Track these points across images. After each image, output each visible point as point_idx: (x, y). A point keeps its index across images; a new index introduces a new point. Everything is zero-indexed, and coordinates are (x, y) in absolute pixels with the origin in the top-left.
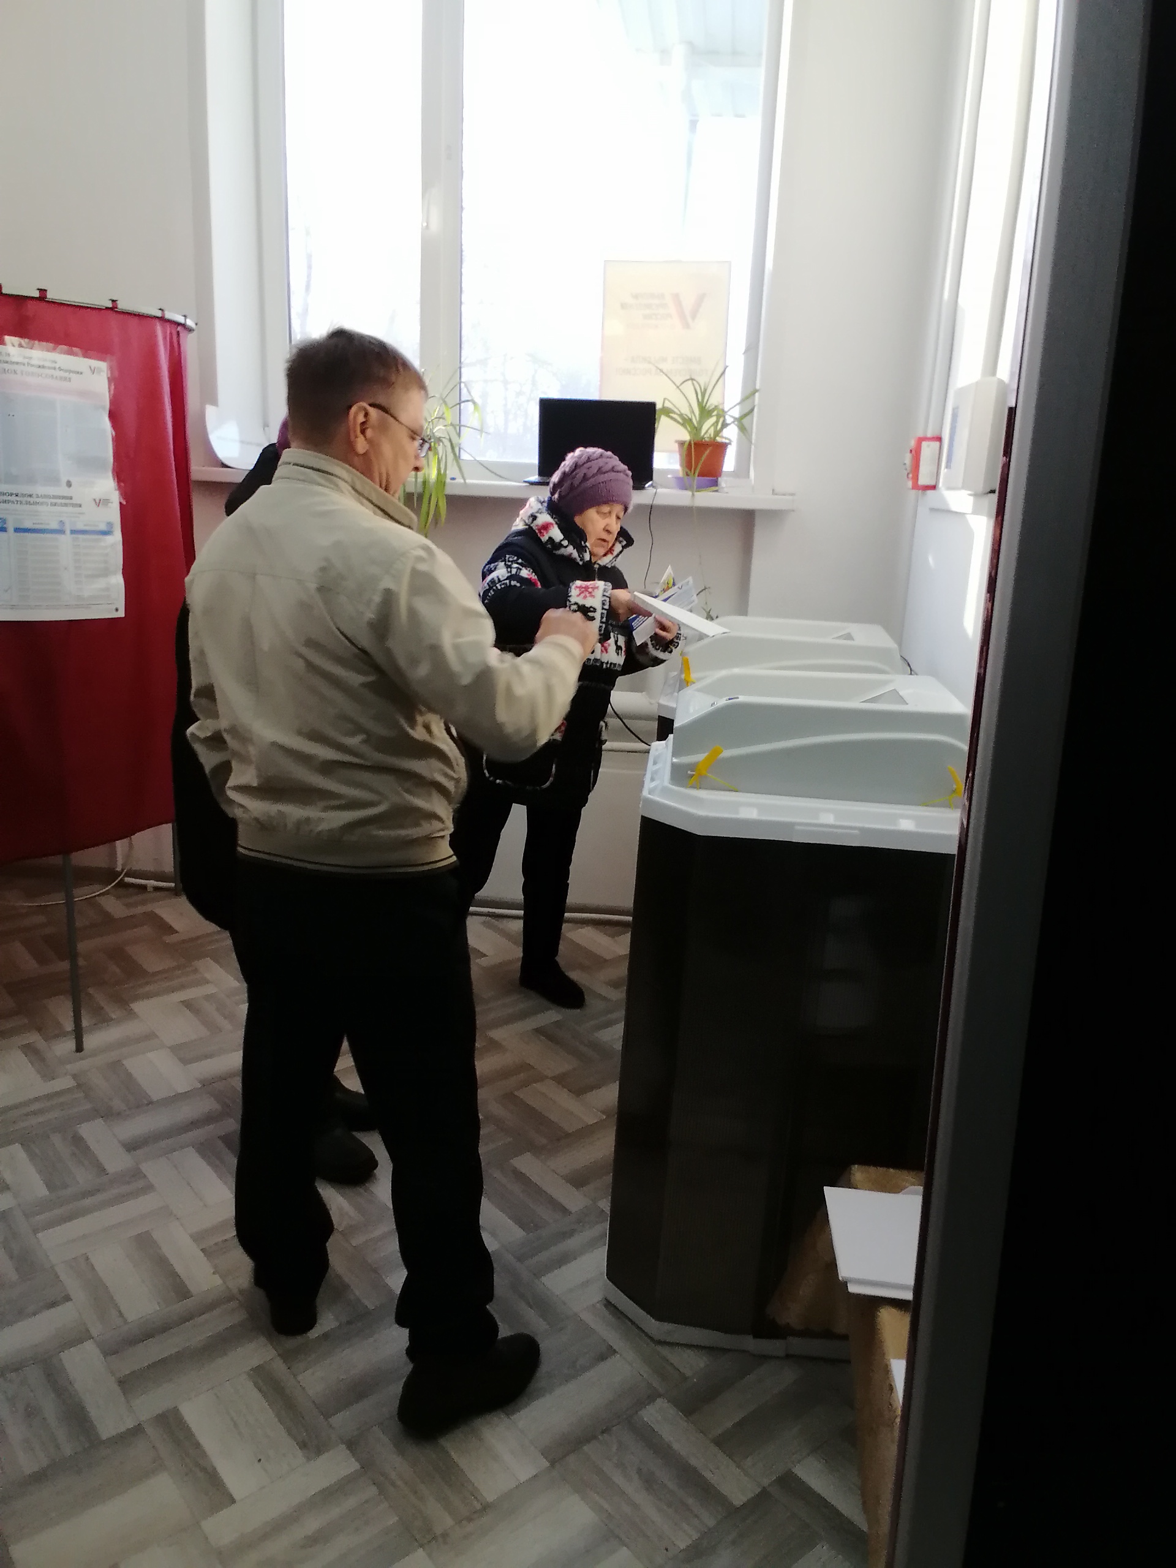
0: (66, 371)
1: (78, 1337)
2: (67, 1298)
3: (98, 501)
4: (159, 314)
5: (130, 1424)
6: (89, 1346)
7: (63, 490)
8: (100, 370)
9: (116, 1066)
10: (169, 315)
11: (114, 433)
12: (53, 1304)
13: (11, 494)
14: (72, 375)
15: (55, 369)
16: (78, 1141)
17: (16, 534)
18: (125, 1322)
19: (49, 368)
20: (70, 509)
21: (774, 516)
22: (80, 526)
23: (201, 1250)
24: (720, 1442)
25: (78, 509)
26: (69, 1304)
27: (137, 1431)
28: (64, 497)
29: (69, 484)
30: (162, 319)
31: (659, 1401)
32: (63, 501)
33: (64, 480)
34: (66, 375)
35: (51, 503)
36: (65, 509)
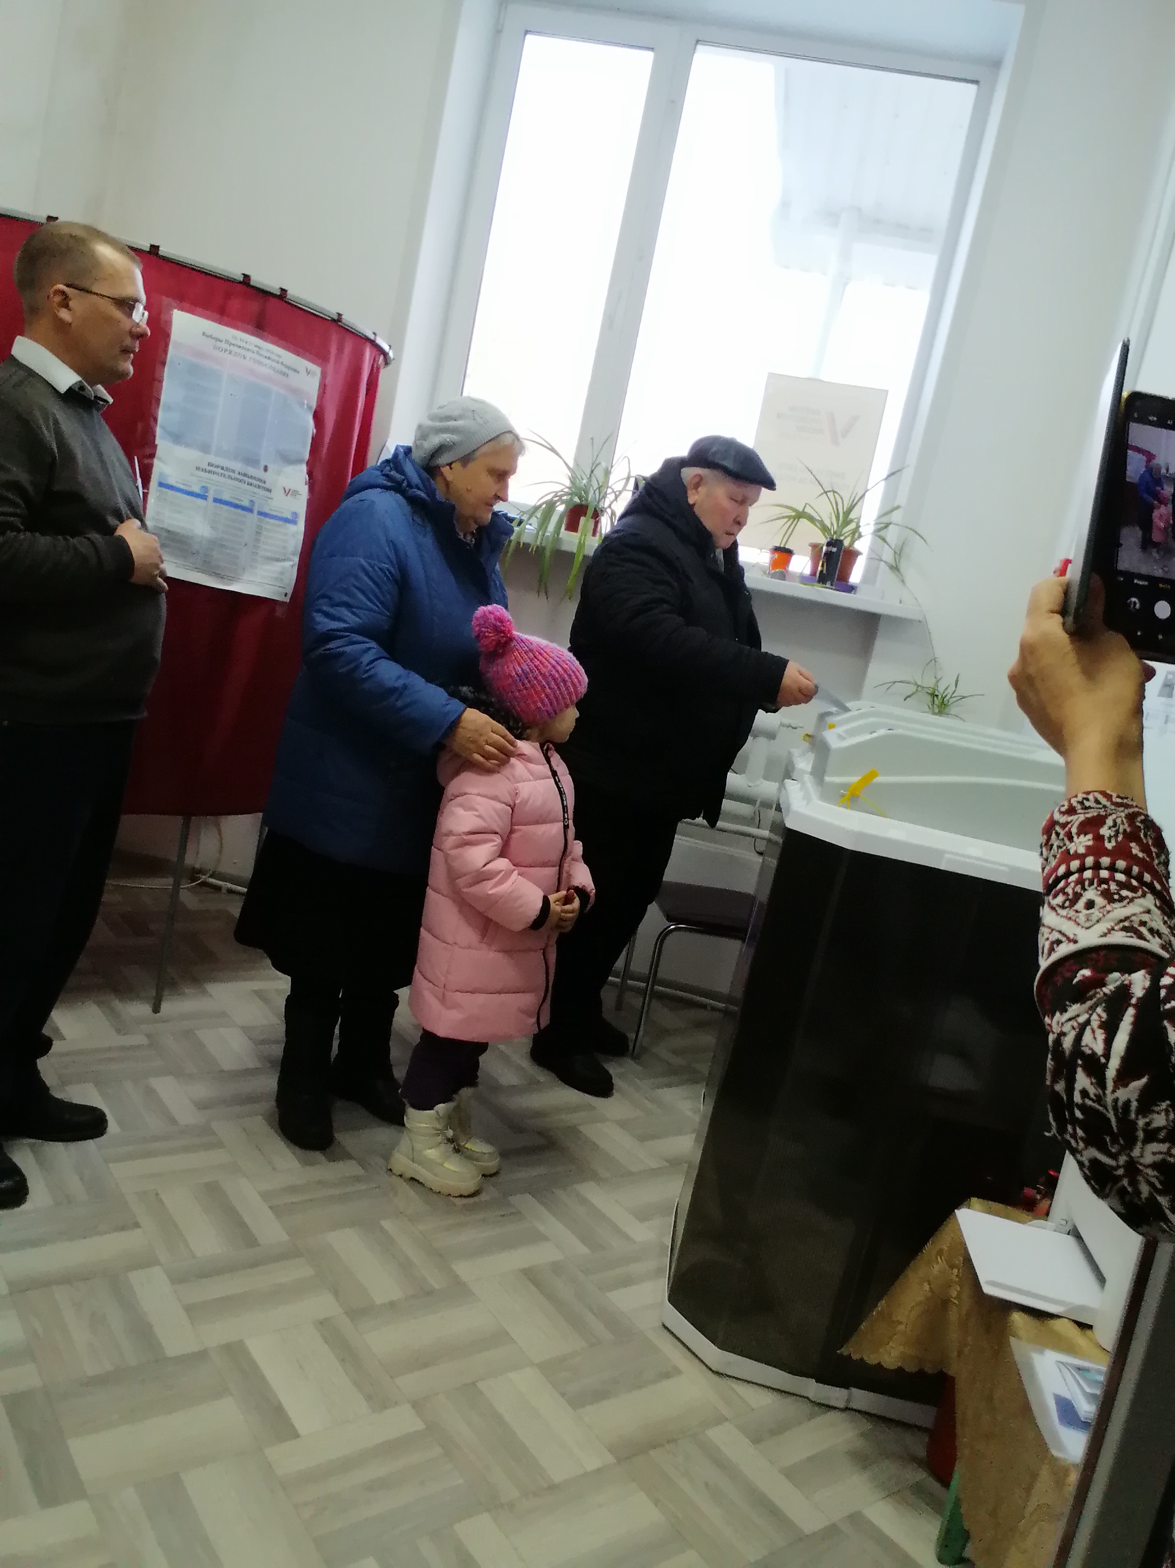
0: (287, 367)
1: (146, 1262)
2: (137, 1225)
3: (287, 491)
4: (372, 337)
5: (195, 1348)
6: (157, 1271)
7: (258, 473)
8: (314, 374)
9: (188, 1034)
10: (380, 341)
11: (315, 431)
12: (123, 1228)
13: (217, 467)
14: (290, 372)
15: (278, 363)
16: (150, 1092)
17: (214, 504)
18: (194, 1257)
19: (273, 360)
20: (262, 492)
21: (898, 623)
22: (266, 510)
23: (269, 1207)
24: (790, 1473)
25: (267, 494)
26: (138, 1231)
27: (202, 1356)
28: (260, 480)
29: (266, 469)
30: (373, 343)
31: (726, 1424)
32: (258, 483)
33: (263, 464)
34: (284, 370)
35: (248, 482)
36: (256, 490)
